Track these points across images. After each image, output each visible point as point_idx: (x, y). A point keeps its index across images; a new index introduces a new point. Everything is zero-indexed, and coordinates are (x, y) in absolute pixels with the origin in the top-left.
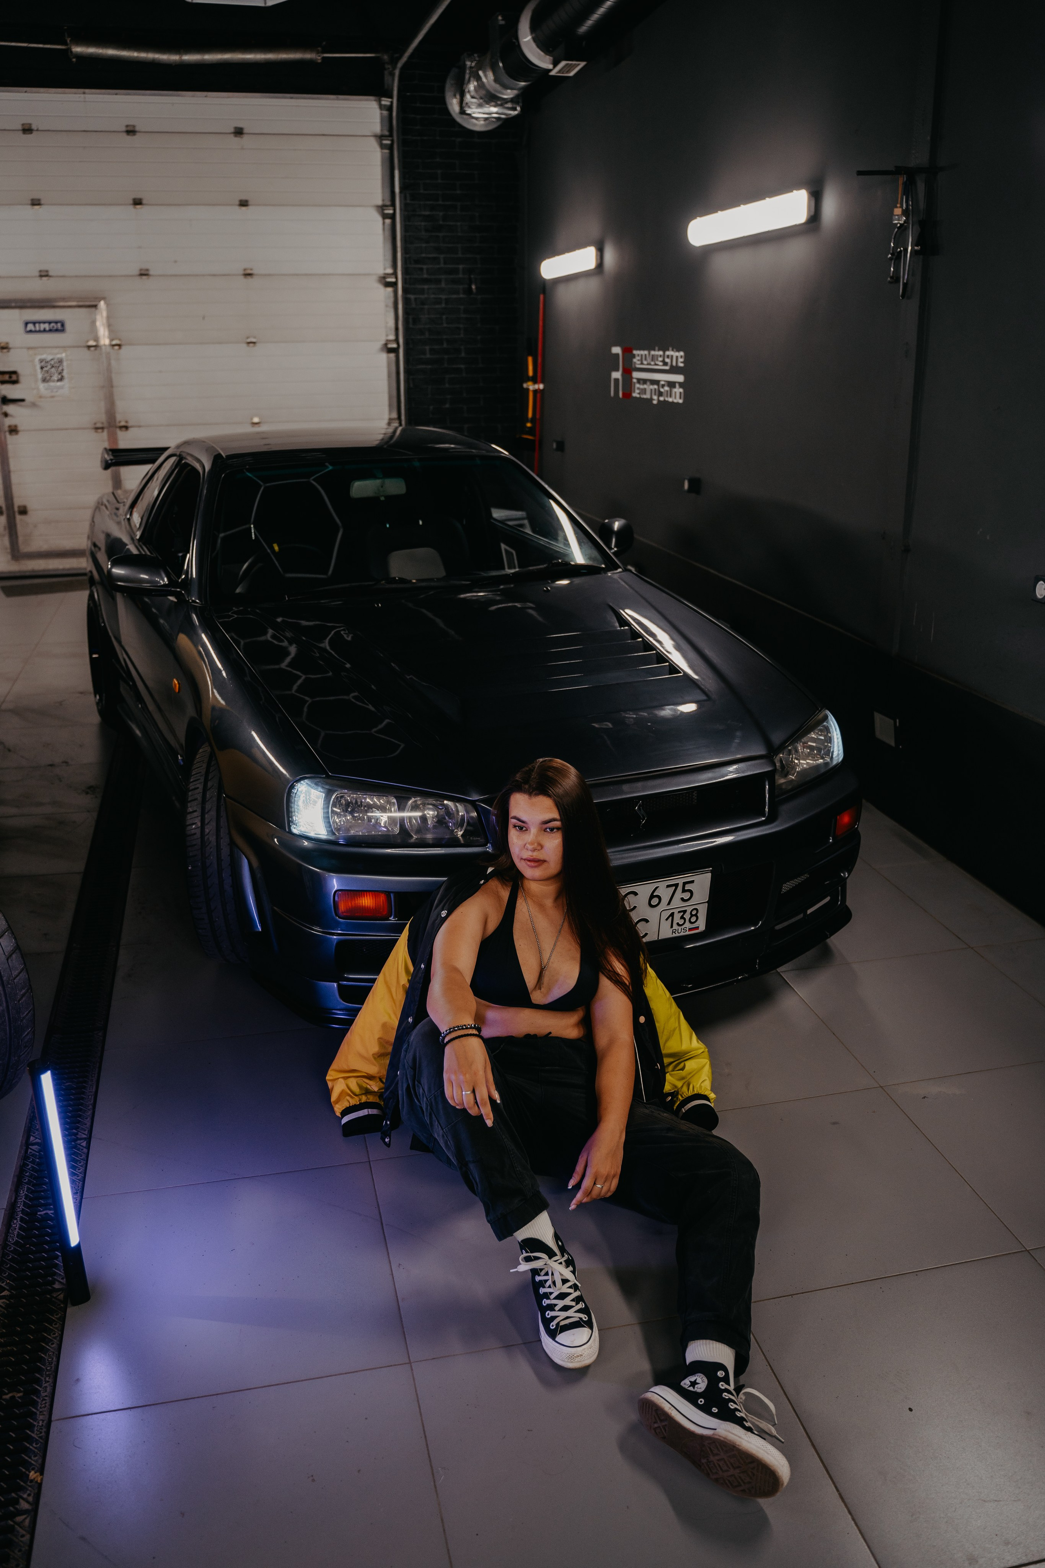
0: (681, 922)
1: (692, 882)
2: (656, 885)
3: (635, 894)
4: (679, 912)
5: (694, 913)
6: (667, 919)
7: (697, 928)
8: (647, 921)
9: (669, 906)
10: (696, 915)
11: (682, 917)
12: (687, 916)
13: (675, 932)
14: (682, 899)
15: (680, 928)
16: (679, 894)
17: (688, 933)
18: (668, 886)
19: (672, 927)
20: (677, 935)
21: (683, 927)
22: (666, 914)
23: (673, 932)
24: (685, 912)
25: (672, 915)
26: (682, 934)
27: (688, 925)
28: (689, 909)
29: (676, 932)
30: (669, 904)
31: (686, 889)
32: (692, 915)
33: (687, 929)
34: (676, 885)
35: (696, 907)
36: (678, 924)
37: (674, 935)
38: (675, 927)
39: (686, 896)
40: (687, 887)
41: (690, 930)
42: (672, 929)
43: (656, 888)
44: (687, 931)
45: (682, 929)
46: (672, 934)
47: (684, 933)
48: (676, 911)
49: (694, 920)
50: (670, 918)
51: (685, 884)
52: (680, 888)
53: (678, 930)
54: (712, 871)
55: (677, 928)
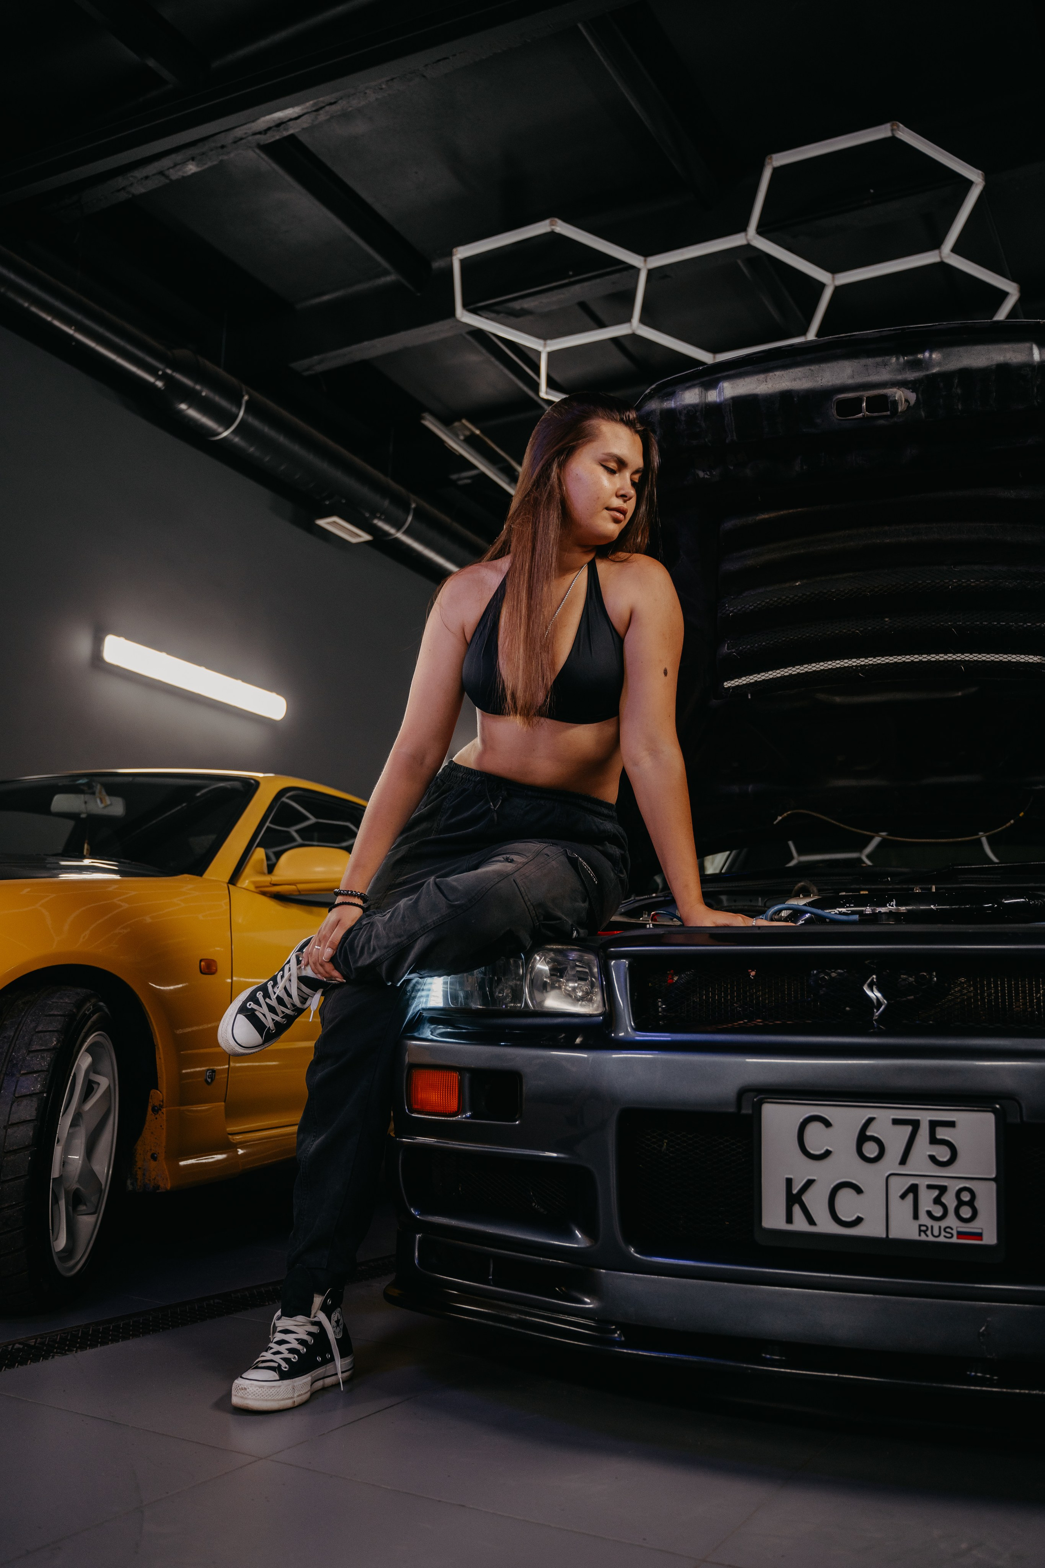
0: (938, 1212)
1: (951, 1124)
2: (870, 1112)
3: (827, 1124)
4: (930, 1187)
5: (966, 1197)
6: (903, 1197)
7: (979, 1236)
8: (859, 1190)
9: (902, 1167)
10: (971, 1203)
11: (937, 1201)
12: (950, 1200)
13: (925, 1232)
14: (933, 1158)
15: (936, 1225)
16: (923, 1147)
17: (955, 1240)
18: (896, 1122)
19: (916, 1216)
20: (931, 1238)
21: (943, 1224)
22: (899, 1186)
23: (920, 1231)
24: (943, 1189)
25: (913, 1189)
26: (942, 1239)
27: (951, 1221)
28: (954, 1186)
29: (929, 1233)
30: (903, 1161)
31: (938, 1137)
32: (961, 1203)
33: (954, 1233)
34: (915, 1124)
35: (967, 1185)
36: (929, 1213)
37: (923, 1237)
38: (924, 1219)
39: (943, 1154)
40: (942, 1133)
41: (961, 1235)
42: (916, 1224)
43: (870, 1120)
44: (952, 1235)
45: (940, 1227)
46: (920, 1235)
47: (945, 1237)
48: (923, 1183)
49: (966, 1212)
50: (910, 1196)
51: (934, 1125)
52: (924, 1130)
53: (932, 1227)
54: (994, 1111)
55: (929, 1222)
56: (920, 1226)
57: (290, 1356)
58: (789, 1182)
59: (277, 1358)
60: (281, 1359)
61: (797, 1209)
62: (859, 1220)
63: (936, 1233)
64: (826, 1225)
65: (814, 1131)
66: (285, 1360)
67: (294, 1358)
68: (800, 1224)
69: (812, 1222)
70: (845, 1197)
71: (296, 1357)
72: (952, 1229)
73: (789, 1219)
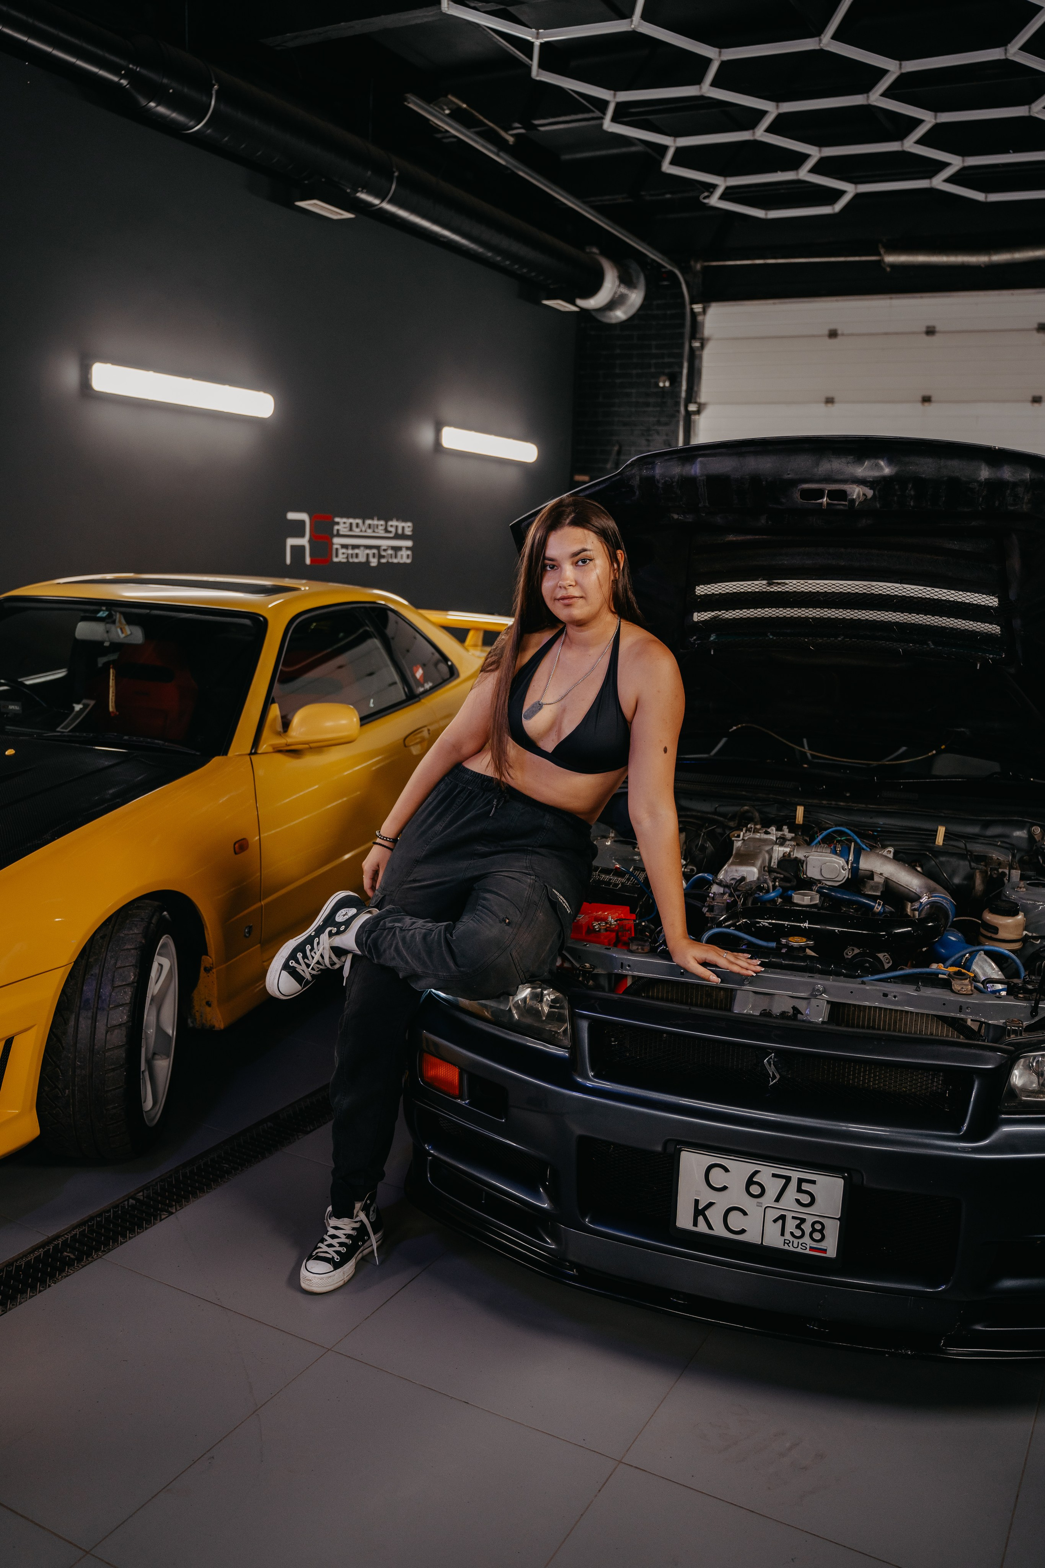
0: (798, 1233)
1: (814, 1182)
2: (757, 1168)
3: (726, 1170)
4: (793, 1218)
5: (818, 1227)
6: (775, 1221)
7: (825, 1251)
8: (745, 1213)
9: (776, 1203)
10: (821, 1231)
11: (798, 1227)
12: (807, 1228)
13: (788, 1244)
14: (798, 1201)
15: (796, 1241)
16: (792, 1193)
17: (807, 1251)
18: (774, 1175)
19: (783, 1234)
20: (791, 1249)
21: (801, 1241)
22: (773, 1214)
23: (785, 1243)
24: (803, 1221)
25: (783, 1218)
26: (799, 1250)
27: (806, 1239)
28: (810, 1220)
29: (790, 1244)
30: (777, 1200)
31: (803, 1188)
32: (814, 1230)
33: (808, 1247)
34: (788, 1179)
35: (820, 1220)
36: (792, 1233)
37: (786, 1247)
38: (788, 1236)
39: (806, 1199)
40: (805, 1186)
41: (812, 1249)
42: (783, 1238)
43: (756, 1172)
44: (806, 1248)
45: (798, 1242)
46: (784, 1245)
47: (801, 1248)
48: (789, 1215)
49: (817, 1236)
50: (781, 1221)
51: (801, 1181)
52: (794, 1184)
53: (793, 1241)
54: (843, 1178)
55: (791, 1239)
56: (785, 1240)
57: (340, 1249)
58: (697, 1202)
59: (330, 1250)
60: (334, 1251)
61: (701, 1219)
62: (743, 1231)
63: (795, 1245)
64: (719, 1231)
65: (716, 1173)
66: (337, 1252)
67: (343, 1250)
68: (702, 1227)
69: (710, 1227)
70: (734, 1217)
71: (345, 1249)
72: (806, 1245)
73: (695, 1224)
